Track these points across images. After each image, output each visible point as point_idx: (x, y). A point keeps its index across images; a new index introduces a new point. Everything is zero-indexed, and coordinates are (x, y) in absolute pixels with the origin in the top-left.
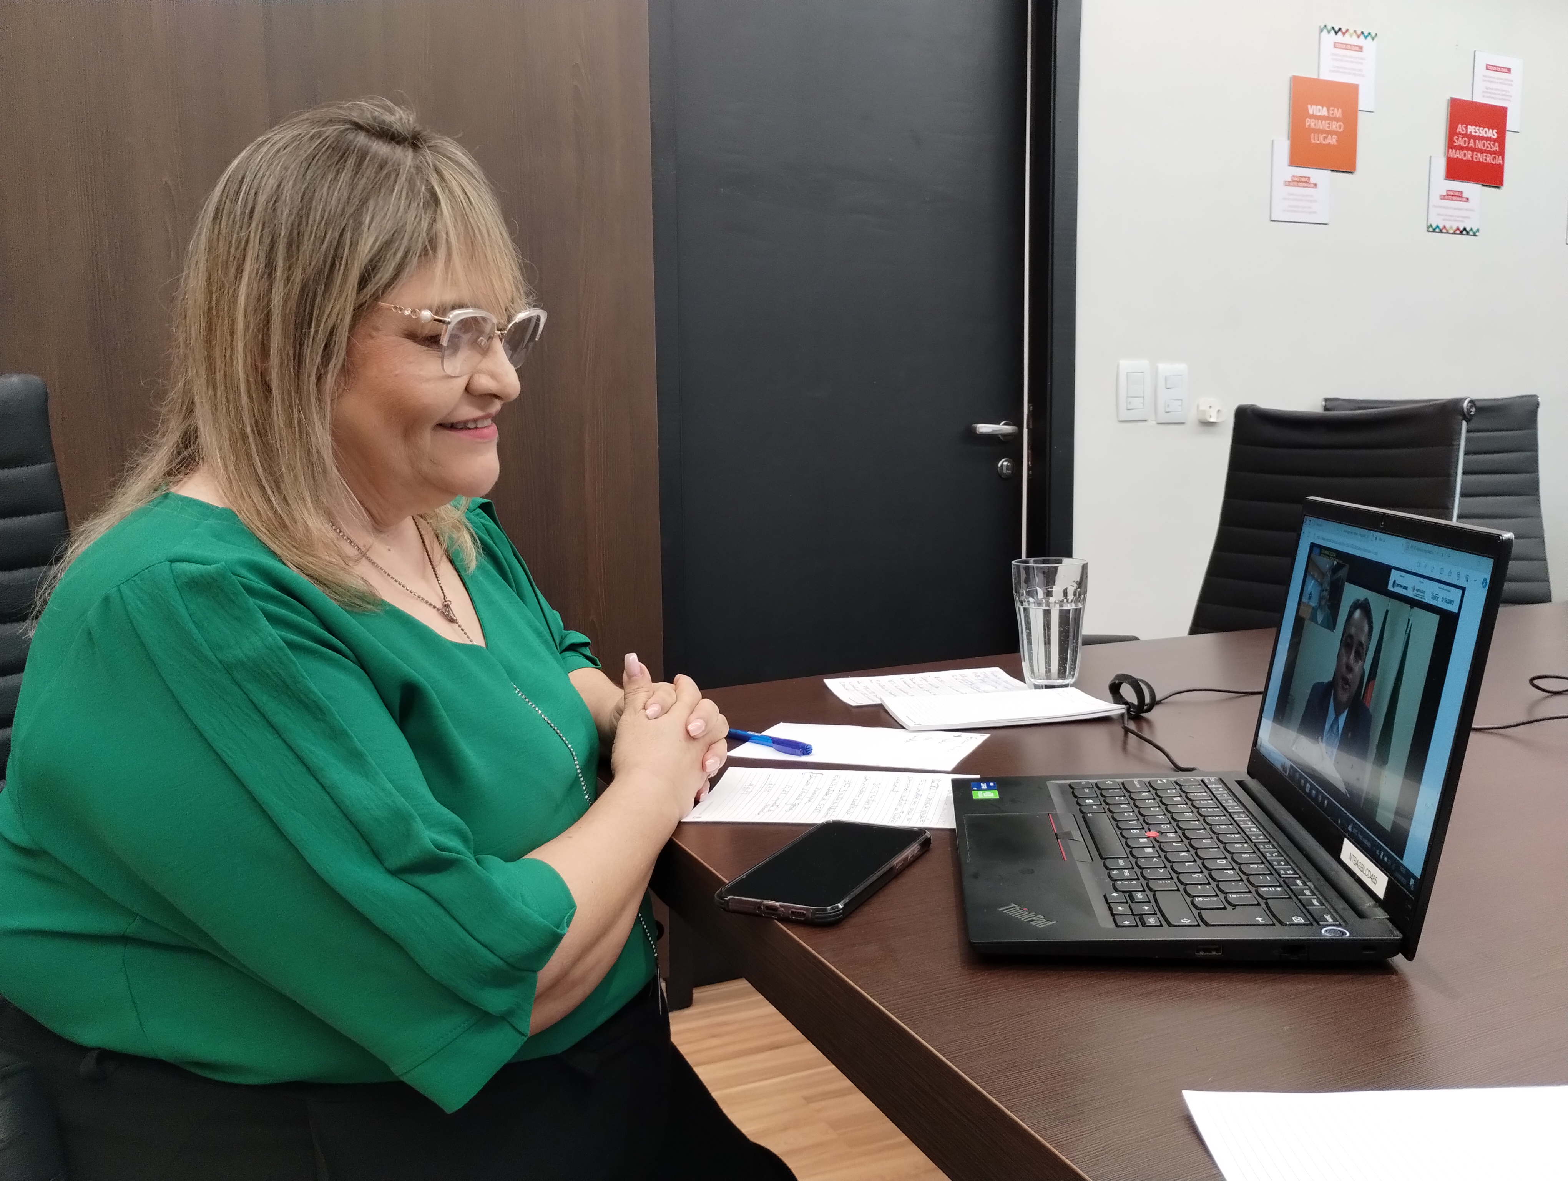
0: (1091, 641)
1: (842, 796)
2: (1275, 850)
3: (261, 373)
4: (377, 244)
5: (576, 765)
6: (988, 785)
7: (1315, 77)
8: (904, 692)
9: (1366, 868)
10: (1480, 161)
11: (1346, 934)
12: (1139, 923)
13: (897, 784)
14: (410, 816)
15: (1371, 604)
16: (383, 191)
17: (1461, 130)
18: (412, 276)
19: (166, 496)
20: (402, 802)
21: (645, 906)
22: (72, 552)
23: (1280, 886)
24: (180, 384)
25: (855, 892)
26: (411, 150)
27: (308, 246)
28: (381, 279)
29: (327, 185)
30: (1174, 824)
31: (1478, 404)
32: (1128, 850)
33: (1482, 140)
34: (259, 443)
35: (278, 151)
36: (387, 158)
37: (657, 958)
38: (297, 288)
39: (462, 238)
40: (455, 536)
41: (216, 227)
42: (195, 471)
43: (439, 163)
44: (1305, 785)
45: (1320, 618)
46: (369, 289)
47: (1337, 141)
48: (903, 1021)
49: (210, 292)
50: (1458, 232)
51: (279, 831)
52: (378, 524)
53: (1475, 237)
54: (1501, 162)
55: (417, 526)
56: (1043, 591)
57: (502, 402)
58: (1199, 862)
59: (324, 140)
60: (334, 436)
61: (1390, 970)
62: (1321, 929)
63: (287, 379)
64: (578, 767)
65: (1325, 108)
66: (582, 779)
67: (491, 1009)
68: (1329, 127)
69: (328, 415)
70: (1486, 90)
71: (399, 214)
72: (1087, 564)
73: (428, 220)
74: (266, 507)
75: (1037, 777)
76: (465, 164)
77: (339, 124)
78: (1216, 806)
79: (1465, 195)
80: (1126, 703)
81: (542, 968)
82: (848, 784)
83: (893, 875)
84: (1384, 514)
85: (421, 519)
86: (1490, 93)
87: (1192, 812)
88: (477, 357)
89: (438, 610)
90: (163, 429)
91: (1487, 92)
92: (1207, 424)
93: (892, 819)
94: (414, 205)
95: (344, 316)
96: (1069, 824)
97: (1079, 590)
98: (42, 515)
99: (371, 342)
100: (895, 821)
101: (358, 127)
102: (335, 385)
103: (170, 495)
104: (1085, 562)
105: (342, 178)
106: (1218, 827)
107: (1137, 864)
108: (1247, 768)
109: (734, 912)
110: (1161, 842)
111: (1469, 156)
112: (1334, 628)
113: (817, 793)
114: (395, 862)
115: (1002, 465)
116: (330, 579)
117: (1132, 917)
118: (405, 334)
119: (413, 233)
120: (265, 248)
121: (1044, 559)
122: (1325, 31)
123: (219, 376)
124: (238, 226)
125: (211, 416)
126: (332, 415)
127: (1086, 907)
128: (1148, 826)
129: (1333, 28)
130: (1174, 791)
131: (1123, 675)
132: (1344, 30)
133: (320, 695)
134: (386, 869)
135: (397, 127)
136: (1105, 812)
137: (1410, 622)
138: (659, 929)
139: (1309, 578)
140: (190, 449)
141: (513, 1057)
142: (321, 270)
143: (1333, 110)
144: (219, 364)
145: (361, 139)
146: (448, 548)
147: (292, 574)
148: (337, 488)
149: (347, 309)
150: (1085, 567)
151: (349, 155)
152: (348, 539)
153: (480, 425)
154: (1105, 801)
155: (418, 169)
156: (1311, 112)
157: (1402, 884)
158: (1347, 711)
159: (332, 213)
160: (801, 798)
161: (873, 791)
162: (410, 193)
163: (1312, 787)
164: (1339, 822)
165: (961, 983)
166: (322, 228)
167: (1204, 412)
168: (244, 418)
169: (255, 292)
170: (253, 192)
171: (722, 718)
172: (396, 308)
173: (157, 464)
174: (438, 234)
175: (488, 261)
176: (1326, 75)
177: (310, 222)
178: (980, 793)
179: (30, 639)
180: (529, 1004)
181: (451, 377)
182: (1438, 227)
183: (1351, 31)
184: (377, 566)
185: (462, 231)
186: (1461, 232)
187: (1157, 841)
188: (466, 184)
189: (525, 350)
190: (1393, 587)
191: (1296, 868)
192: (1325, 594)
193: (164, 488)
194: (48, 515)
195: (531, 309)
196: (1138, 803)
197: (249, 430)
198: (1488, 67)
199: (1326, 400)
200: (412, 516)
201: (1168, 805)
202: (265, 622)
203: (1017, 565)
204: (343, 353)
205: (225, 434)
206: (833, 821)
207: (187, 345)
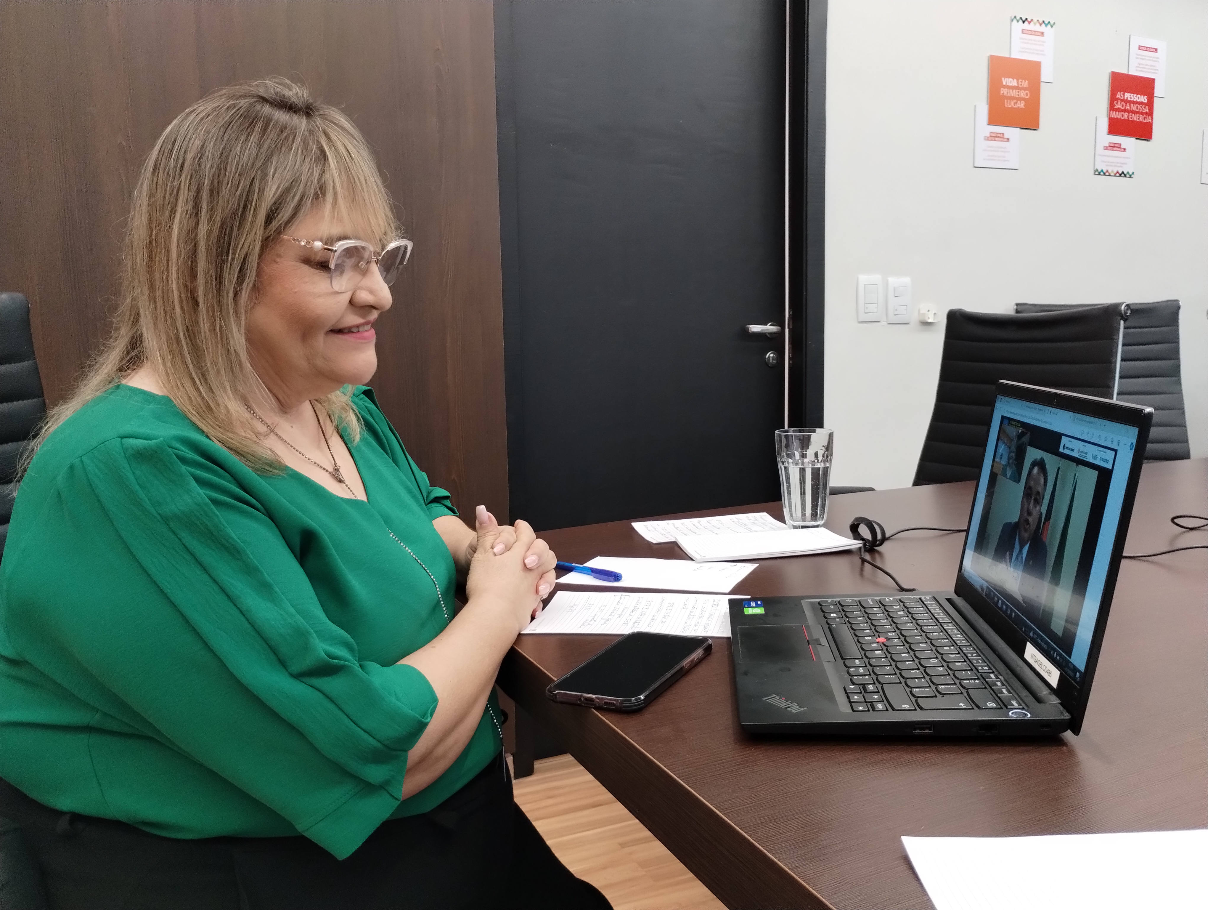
0: (836, 492)
1: (644, 612)
2: (975, 651)
3: (191, 290)
4: (280, 190)
5: (438, 591)
6: (756, 604)
7: (1008, 56)
8: (693, 532)
9: (1043, 665)
10: (1134, 121)
11: (1027, 715)
12: (870, 709)
13: (686, 603)
14: (308, 632)
15: (1046, 461)
16: (283, 149)
17: (1119, 97)
18: (306, 215)
19: (118, 387)
20: (301, 621)
21: (493, 699)
22: (46, 431)
23: (978, 679)
24: (129, 300)
25: (654, 686)
26: (305, 117)
27: (225, 192)
28: (283, 217)
29: (240, 145)
30: (898, 632)
31: (1132, 307)
32: (863, 652)
33: (1136, 104)
34: (190, 344)
35: (202, 119)
36: (286, 124)
37: (502, 739)
38: (217, 225)
39: (345, 185)
40: (343, 416)
41: (155, 179)
42: (141, 367)
43: (326, 128)
44: (998, 602)
45: (1009, 474)
46: (274, 225)
47: (1024, 105)
48: (689, 785)
49: (150, 228)
50: (1118, 175)
51: (206, 645)
52: (284, 407)
53: (1130, 179)
54: (1150, 121)
55: (313, 408)
56: (799, 454)
57: (379, 312)
58: (917, 661)
59: (238, 110)
60: (249, 339)
61: (1062, 743)
62: (1009, 712)
63: (211, 295)
64: (439, 593)
65: (1015, 80)
66: (442, 602)
67: (372, 781)
68: (1018, 95)
69: (243, 323)
70: (1138, 65)
71: (296, 167)
72: (833, 432)
73: (318, 171)
74: (195, 393)
75: (794, 597)
76: (347, 128)
77: (250, 98)
78: (930, 618)
79: (1123, 147)
80: (863, 539)
81: (412, 748)
82: (649, 603)
83: (683, 673)
84: (1056, 393)
85: (317, 403)
86: (1142, 68)
87: (912, 623)
88: (358, 277)
89: (330, 473)
90: (116, 335)
91: (1139, 67)
92: (926, 324)
93: (683, 630)
94: (308, 160)
95: (254, 246)
96: (818, 633)
97: (827, 452)
98: (25, 401)
99: (275, 266)
100: (685, 632)
101: (264, 100)
102: (248, 299)
103: (121, 386)
104: (832, 431)
105: (251, 139)
106: (931, 634)
107: (869, 662)
108: (954, 588)
109: (561, 703)
110: (888, 646)
111: (1126, 116)
112: (1019, 481)
113: (625, 611)
114: (296, 668)
115: (769, 356)
116: (246, 450)
117: (865, 704)
118: (302, 260)
119: (307, 182)
120: (193, 194)
121: (799, 430)
122: (1015, 21)
123: (158, 293)
124: (171, 177)
125: (152, 324)
126: (246, 323)
127: (830, 697)
128: (878, 634)
129: (1021, 18)
130: (899, 607)
131: (861, 518)
132: (1029, 20)
133: (237, 540)
134: (289, 673)
135: (294, 99)
136: (846, 624)
137: (1076, 476)
138: (504, 716)
139: (1000, 443)
140: (136, 350)
141: (391, 815)
142: (235, 212)
143: (1021, 82)
144: (158, 284)
145: (267, 109)
146: (338, 425)
147: (216, 447)
148: (250, 378)
149: (257, 240)
150: (831, 435)
151: (257, 122)
152: (260, 418)
153: (361, 329)
154: (845, 615)
155: (311, 132)
156: (1004, 83)
157: (1070, 677)
158: (1029, 544)
159: (244, 167)
160: (613, 614)
161: (668, 609)
162: (304, 150)
163: (1003, 603)
164: (1023, 630)
165: (733, 756)
166: (237, 178)
167: (924, 314)
168: (178, 326)
169: (185, 227)
170: (183, 150)
171: (552, 553)
172: (294, 240)
173: (111, 362)
174: (327, 183)
175: (365, 203)
176: (1016, 55)
177: (227, 174)
178: (750, 609)
179: (14, 499)
180: (402, 776)
181: (338, 293)
182: (1102, 171)
183: (1035, 20)
184: (282, 439)
185: (345, 180)
186: (1120, 175)
187: (885, 645)
188: (349, 144)
189: (397, 270)
190: (1064, 449)
191: (991, 665)
192: (1013, 454)
193: (117, 380)
194: (30, 401)
195: (400, 240)
196: (870, 616)
197: (181, 335)
198: (1140, 48)
199: (1017, 305)
200: (310, 401)
201: (893, 617)
202: (193, 483)
203: (779, 434)
204: (254, 274)
205: (164, 338)
206: (637, 632)
207: (133, 270)
